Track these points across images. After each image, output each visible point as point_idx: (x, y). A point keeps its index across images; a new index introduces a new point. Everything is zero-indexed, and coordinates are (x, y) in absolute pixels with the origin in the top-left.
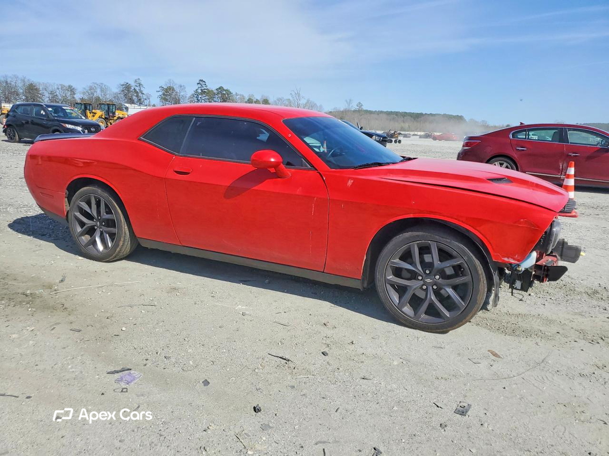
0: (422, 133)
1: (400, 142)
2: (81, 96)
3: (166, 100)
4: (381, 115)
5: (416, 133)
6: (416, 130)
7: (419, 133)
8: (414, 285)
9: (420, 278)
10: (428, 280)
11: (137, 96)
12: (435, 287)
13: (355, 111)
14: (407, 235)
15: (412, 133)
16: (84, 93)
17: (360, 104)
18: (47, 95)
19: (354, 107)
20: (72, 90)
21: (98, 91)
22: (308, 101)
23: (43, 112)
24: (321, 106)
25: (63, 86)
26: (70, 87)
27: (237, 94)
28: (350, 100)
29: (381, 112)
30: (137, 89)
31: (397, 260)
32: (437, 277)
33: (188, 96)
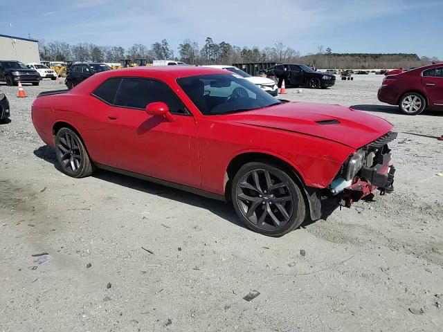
0: (379, 70)
1: (352, 79)
2: (128, 54)
3: (184, 54)
4: (347, 57)
5: (374, 70)
6: (375, 68)
7: (377, 70)
8: (256, 200)
9: (261, 196)
10: (266, 198)
11: (164, 52)
12: (271, 203)
13: (326, 55)
14: (249, 164)
15: (371, 70)
16: (129, 52)
17: (329, 49)
18: (106, 55)
19: (325, 52)
20: (121, 50)
21: (138, 50)
22: (288, 49)
23: (87, 70)
24: (298, 52)
25: (115, 48)
26: (120, 48)
27: (234, 47)
28: (322, 46)
29: (347, 54)
30: (164, 46)
31: (245, 183)
32: (272, 196)
33: (200, 49)
